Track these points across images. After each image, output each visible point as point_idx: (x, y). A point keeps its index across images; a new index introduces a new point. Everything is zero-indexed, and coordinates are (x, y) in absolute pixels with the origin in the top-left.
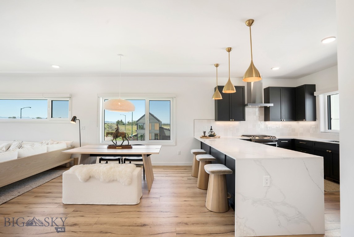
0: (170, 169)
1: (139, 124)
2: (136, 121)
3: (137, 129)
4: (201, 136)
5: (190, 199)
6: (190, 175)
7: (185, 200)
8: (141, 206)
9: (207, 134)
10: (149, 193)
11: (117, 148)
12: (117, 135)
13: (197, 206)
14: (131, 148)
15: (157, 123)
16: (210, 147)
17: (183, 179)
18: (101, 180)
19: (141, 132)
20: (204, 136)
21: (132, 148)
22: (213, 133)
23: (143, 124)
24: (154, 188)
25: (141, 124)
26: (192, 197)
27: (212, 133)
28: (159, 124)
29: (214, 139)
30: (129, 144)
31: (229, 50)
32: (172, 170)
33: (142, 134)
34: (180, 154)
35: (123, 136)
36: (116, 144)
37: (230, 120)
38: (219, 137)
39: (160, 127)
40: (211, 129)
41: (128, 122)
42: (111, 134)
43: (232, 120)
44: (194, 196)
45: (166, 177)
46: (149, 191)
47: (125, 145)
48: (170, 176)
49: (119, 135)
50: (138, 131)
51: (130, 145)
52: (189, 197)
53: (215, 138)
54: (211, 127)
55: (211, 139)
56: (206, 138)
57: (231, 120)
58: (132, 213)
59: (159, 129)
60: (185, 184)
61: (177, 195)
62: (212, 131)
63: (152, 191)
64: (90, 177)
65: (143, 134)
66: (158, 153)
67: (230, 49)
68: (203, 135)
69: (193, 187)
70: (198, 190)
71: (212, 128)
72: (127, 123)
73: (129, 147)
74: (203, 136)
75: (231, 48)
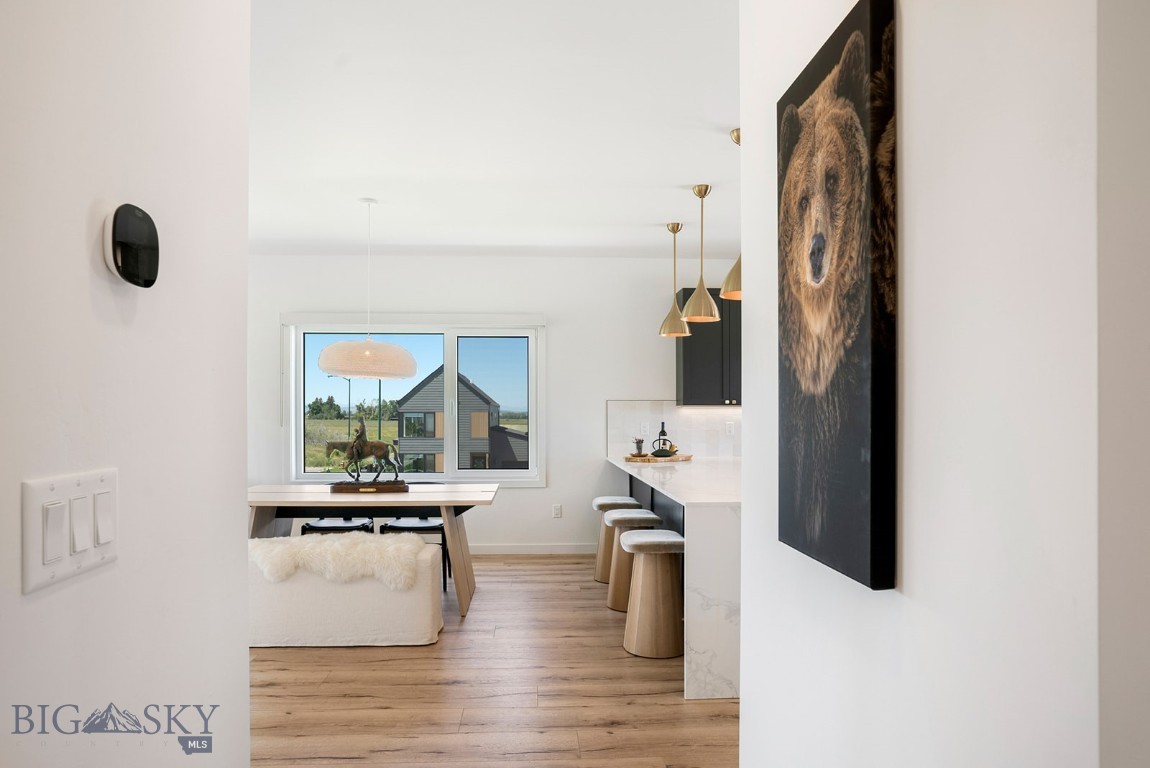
0: (528, 564)
1: (406, 415)
2: (391, 402)
3: (400, 434)
4: (629, 456)
5: (581, 633)
6: (592, 578)
7: (567, 634)
8: (441, 649)
9: (647, 449)
10: (462, 621)
11: (361, 490)
12: (358, 450)
13: (598, 646)
14: (405, 490)
15: (483, 410)
16: (653, 489)
17: (566, 588)
18: (328, 577)
19: (415, 447)
20: (639, 455)
21: (407, 491)
22: (668, 444)
23: (421, 415)
24: (476, 610)
25: (415, 415)
26: (586, 628)
27: (664, 444)
28: (490, 415)
29: (669, 464)
30: (399, 479)
31: (703, 193)
32: (533, 567)
33: (421, 456)
34: (560, 514)
35: (380, 453)
36: (357, 479)
37: (724, 404)
38: (688, 459)
39: (493, 424)
40: (663, 433)
41: (360, 408)
42: (343, 447)
43: (731, 404)
44: (597, 625)
45: (514, 585)
46: (464, 616)
47: (386, 480)
48: (526, 582)
49: (367, 449)
50: (402, 442)
51: (403, 482)
52: (577, 628)
53: (671, 461)
54: (663, 423)
55: (659, 465)
56: (644, 461)
57: (727, 402)
58: (419, 661)
59: (486, 435)
60: (572, 599)
61: (546, 626)
62: (665, 440)
63: (470, 615)
64: (297, 567)
65: (425, 455)
66: (490, 503)
67: (704, 188)
68: (635, 452)
69: (595, 608)
70: (610, 614)
71: (665, 429)
72: (354, 411)
73: (399, 487)
74: (634, 456)
75: (707, 187)
